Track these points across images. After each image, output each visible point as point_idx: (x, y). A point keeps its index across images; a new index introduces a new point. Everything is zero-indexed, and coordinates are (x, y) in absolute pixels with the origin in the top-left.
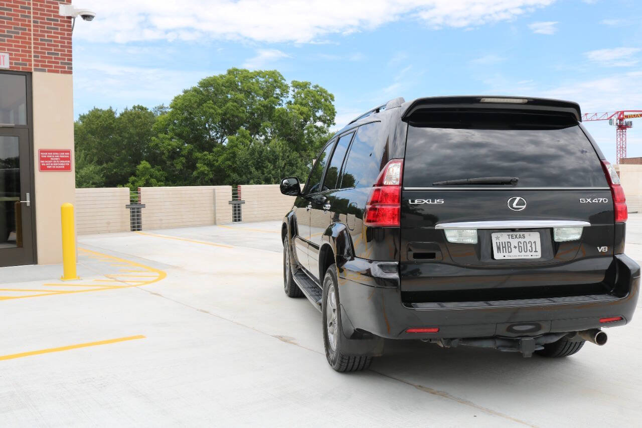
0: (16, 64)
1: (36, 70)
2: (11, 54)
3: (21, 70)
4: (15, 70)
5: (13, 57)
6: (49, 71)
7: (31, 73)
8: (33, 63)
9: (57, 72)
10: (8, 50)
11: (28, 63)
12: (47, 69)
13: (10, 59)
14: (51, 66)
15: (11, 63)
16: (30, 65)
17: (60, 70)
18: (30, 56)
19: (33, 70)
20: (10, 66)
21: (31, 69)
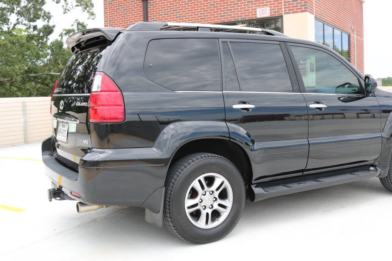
0: (274, 12)
1: (285, 13)
2: (271, 7)
3: (276, 15)
4: (274, 16)
5: (272, 8)
6: (293, 13)
7: (283, 16)
8: (283, 9)
9: (297, 12)
10: (270, 5)
11: (280, 10)
12: (291, 11)
13: (271, 10)
14: (294, 9)
15: (271, 12)
16: (282, 11)
17: (299, 10)
18: (282, 6)
19: (283, 14)
20: (271, 15)
21: (282, 13)
